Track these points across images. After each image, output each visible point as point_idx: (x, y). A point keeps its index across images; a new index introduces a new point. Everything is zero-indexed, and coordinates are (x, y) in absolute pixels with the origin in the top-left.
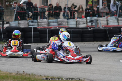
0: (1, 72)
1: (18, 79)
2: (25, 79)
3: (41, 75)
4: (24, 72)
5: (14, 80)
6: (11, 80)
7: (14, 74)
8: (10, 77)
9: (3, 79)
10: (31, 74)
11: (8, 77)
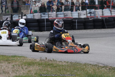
0: (27, 59)
1: (43, 65)
2: (49, 65)
3: (61, 61)
4: (46, 58)
5: (39, 66)
6: (37, 66)
7: (38, 60)
8: (36, 63)
9: (30, 65)
10: (52, 60)
11: (33, 63)
